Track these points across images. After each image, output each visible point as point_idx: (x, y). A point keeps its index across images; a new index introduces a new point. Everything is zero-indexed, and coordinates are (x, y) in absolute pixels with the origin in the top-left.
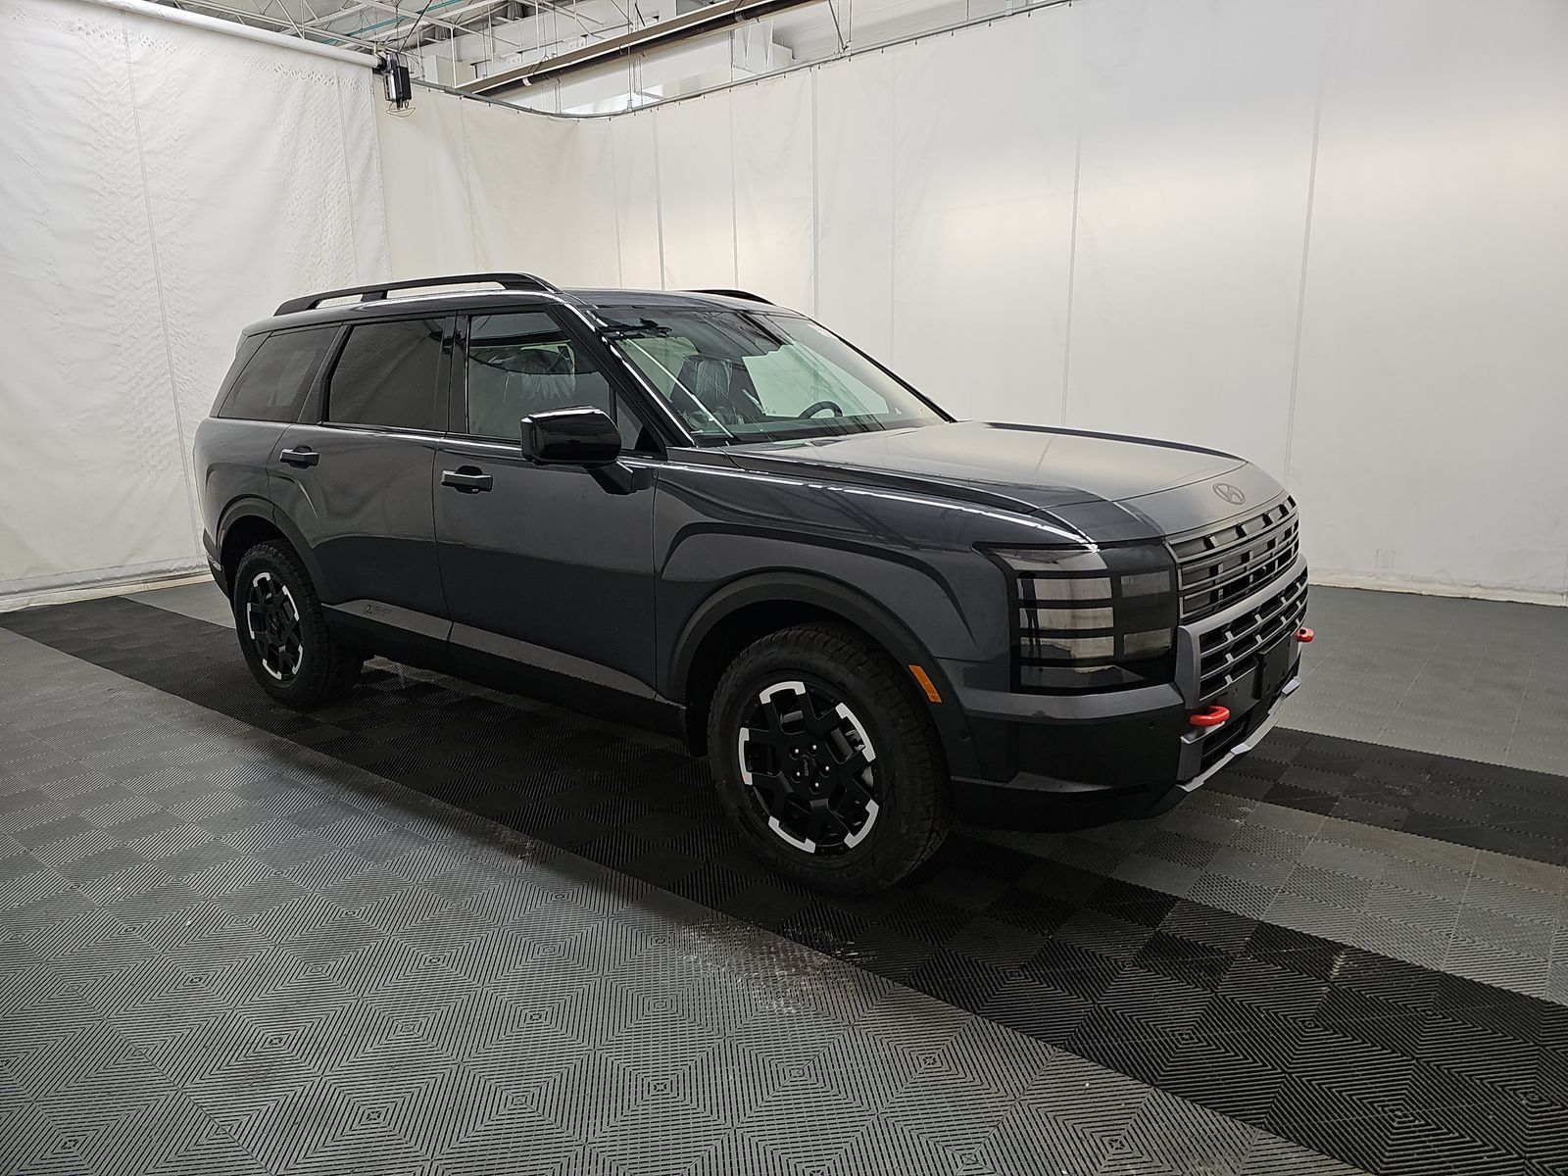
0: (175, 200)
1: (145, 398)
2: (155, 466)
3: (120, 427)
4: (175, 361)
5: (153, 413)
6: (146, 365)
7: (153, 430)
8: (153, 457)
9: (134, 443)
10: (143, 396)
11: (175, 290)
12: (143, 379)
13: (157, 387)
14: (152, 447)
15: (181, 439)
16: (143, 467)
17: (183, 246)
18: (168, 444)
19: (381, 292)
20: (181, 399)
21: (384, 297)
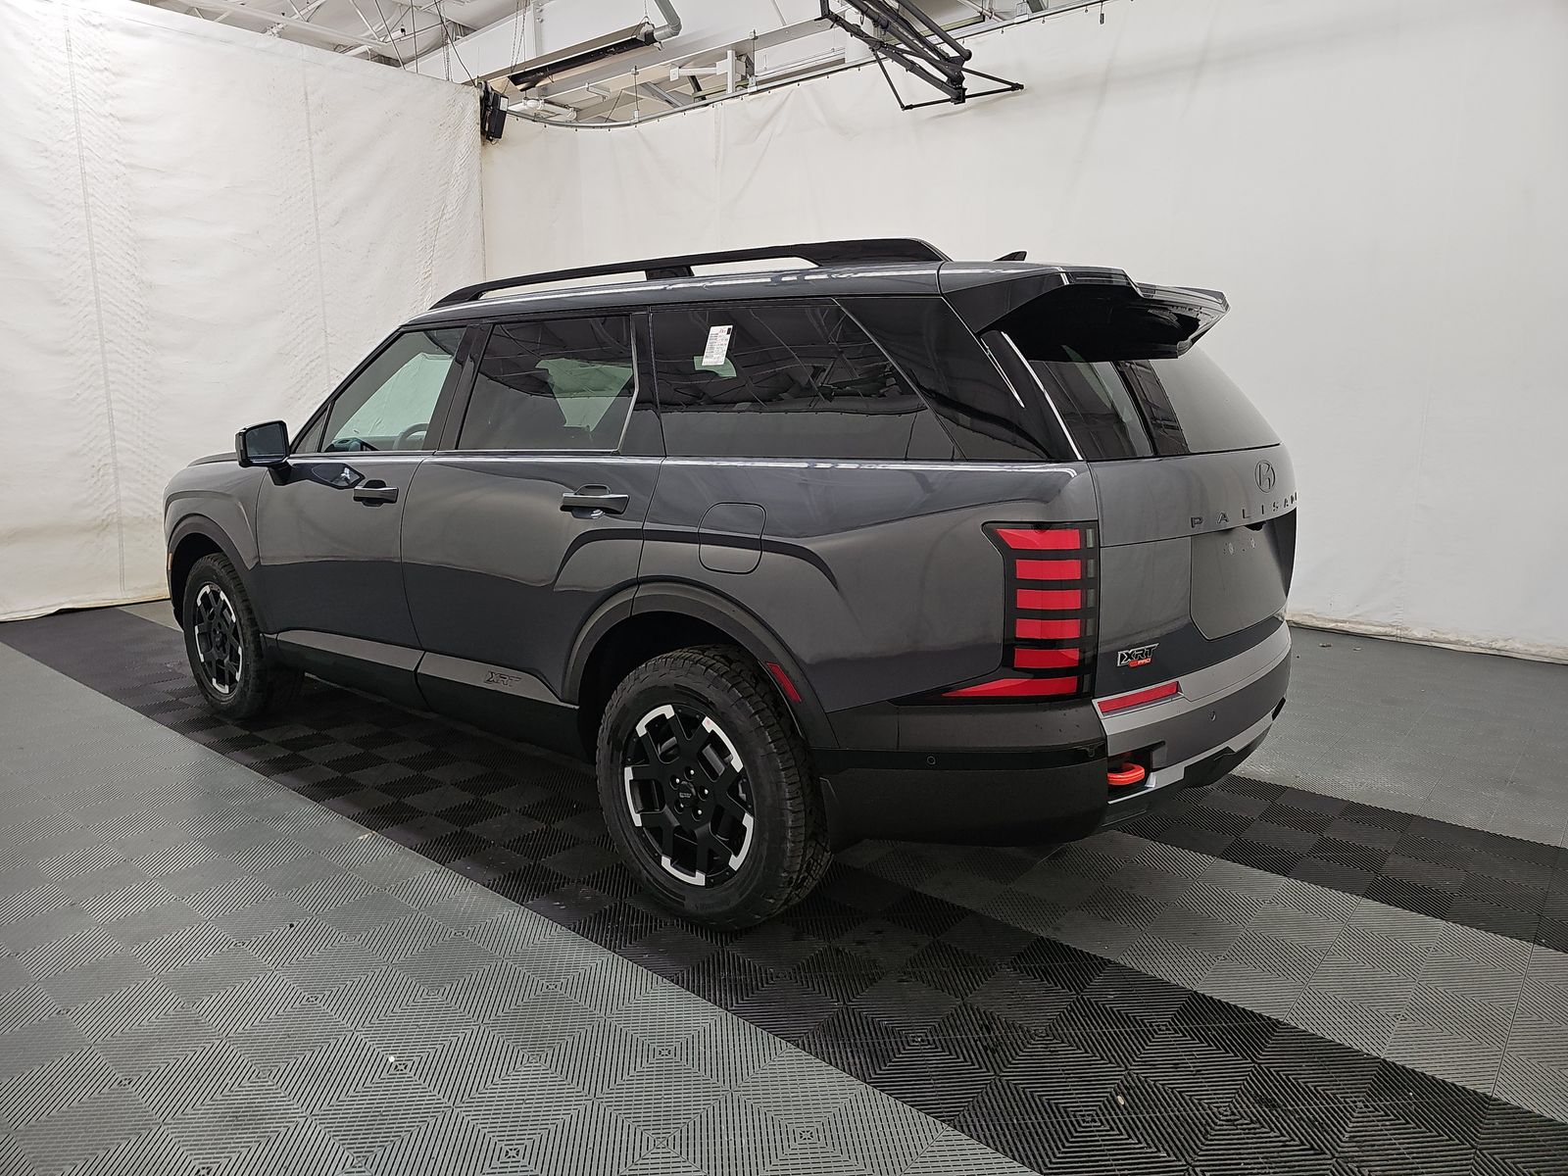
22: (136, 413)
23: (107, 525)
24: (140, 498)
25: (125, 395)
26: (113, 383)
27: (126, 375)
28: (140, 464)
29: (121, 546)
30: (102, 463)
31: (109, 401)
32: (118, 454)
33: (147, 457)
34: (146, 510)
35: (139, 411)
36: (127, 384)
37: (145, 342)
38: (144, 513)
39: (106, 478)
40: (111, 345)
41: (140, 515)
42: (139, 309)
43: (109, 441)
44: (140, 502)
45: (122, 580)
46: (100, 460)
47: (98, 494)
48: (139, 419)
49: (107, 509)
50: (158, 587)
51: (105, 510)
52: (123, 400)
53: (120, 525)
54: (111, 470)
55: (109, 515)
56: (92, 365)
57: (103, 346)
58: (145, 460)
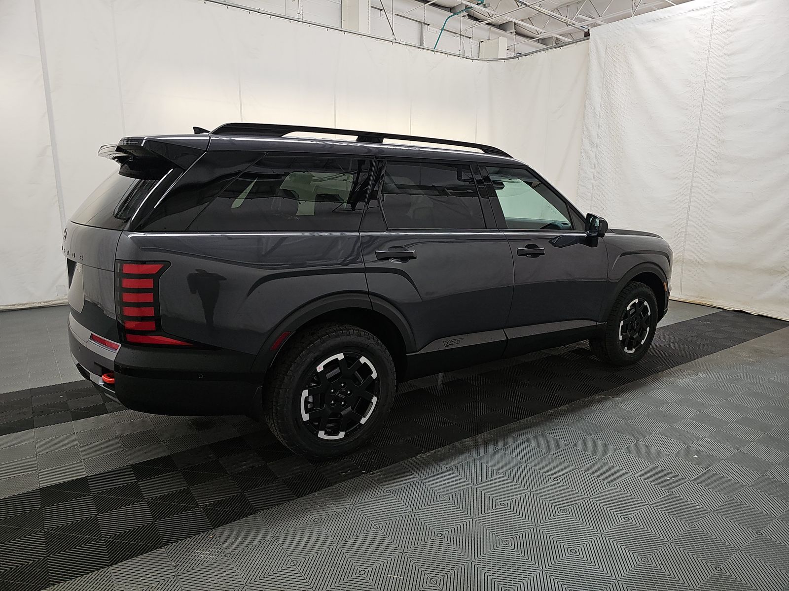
19: (378, 137)
21: (380, 142)
22: (701, 208)
23: (677, 261)
24: (693, 250)
25: (697, 198)
26: (694, 192)
27: (700, 189)
28: (697, 234)
29: (682, 272)
30: (680, 231)
31: (690, 202)
32: (688, 228)
33: (701, 230)
34: (696, 257)
35: (702, 207)
36: (700, 193)
37: (713, 171)
38: (694, 258)
39: (680, 238)
40: (697, 174)
41: (692, 259)
42: (715, 154)
43: (685, 221)
44: (693, 252)
45: (681, 289)
46: (679, 230)
47: (675, 245)
48: (701, 211)
49: (679, 253)
50: (697, 297)
51: (677, 254)
52: (696, 201)
53: (683, 262)
54: (683, 235)
55: (679, 256)
56: (686, 184)
57: (693, 174)
58: (700, 231)
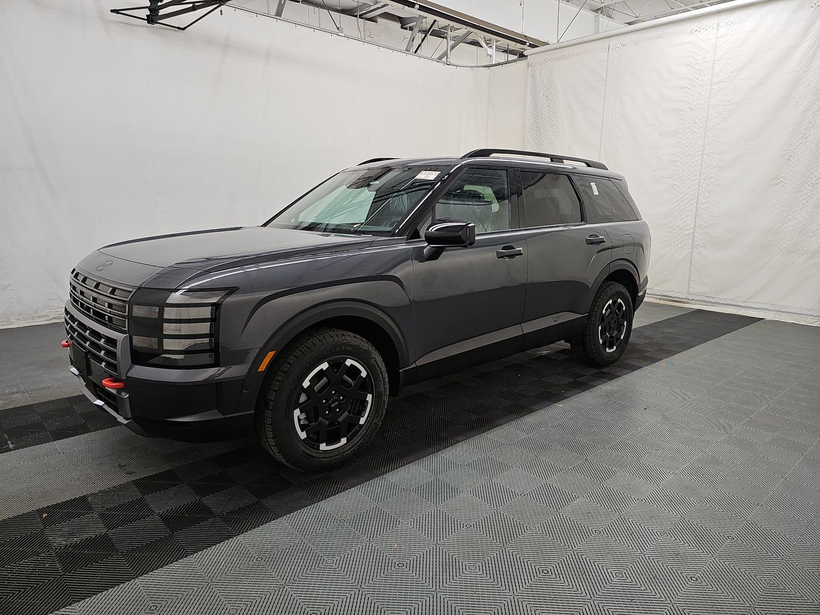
0: (724, 106)
1: (681, 211)
2: (677, 245)
3: (666, 224)
4: (701, 192)
5: (683, 218)
6: (686, 194)
7: (681, 227)
8: (678, 240)
9: (671, 232)
10: (680, 209)
11: (711, 155)
12: (683, 202)
13: (689, 206)
14: (679, 235)
15: (694, 233)
16: (672, 244)
17: (721, 130)
18: (686, 235)
20: (699, 212)
